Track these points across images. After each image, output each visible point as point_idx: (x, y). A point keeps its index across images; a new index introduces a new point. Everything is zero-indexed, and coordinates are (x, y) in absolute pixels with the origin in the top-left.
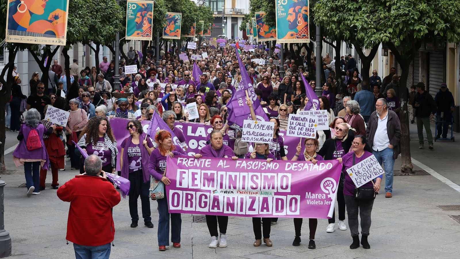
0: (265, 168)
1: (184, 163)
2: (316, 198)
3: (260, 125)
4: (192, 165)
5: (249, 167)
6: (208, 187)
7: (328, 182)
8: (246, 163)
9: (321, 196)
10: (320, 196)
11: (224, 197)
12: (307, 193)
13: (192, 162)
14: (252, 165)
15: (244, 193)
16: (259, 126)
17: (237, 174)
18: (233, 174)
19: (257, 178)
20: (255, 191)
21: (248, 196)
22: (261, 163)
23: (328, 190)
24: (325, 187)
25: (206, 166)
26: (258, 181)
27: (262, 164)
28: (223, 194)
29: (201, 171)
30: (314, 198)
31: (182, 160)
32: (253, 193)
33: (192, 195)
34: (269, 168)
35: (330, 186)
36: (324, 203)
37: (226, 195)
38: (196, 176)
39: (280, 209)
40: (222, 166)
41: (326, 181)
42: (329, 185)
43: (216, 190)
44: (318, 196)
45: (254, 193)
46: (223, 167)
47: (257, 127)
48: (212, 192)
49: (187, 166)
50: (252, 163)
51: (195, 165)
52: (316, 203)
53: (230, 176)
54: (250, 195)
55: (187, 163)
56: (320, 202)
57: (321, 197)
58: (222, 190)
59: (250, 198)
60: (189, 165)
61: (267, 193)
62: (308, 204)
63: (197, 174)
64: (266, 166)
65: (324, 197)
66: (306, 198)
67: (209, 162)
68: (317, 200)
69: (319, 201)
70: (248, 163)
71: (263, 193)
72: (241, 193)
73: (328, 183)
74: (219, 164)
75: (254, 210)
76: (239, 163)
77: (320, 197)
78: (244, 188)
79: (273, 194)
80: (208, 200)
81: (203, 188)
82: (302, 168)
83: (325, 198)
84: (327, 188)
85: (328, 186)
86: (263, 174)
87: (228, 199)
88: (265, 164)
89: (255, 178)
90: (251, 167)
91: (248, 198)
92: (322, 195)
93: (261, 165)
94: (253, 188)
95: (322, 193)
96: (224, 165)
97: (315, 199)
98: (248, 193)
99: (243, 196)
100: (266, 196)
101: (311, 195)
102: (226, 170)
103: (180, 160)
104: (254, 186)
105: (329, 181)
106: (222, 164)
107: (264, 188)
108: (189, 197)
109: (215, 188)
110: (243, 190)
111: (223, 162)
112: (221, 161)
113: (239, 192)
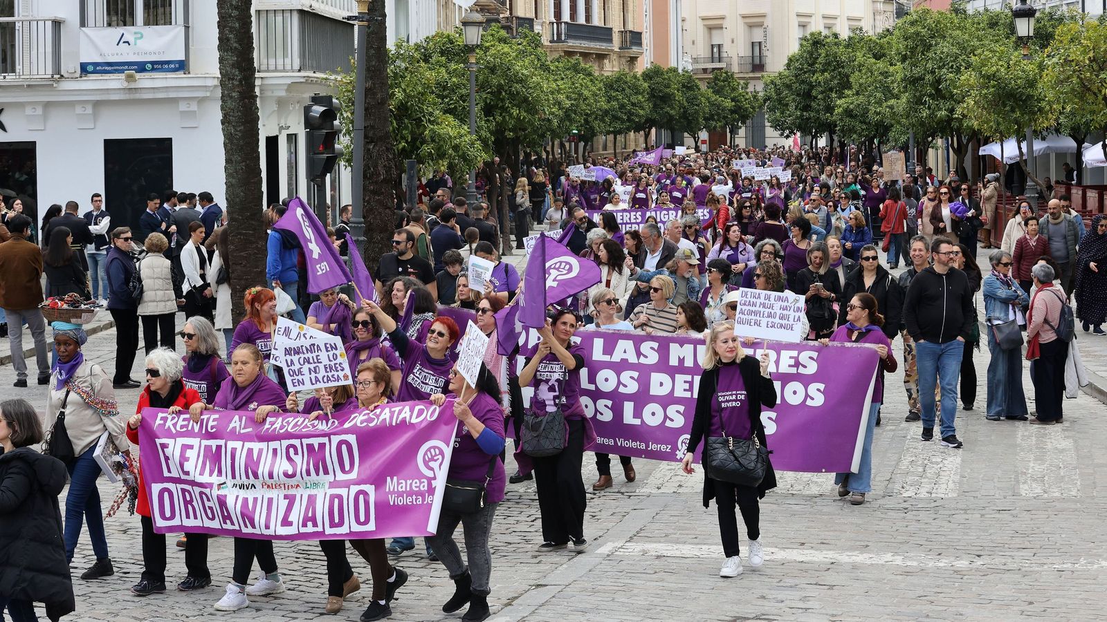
1: (169, 424)
2: (408, 489)
4: (185, 429)
5: (283, 427)
6: (211, 474)
7: (432, 450)
8: (283, 422)
9: (418, 485)
10: (415, 484)
11: (237, 497)
12: (389, 479)
13: (186, 423)
14: (289, 424)
15: (273, 485)
17: (263, 445)
18: (256, 446)
19: (296, 453)
20: (293, 481)
21: (282, 493)
23: (432, 469)
24: (426, 463)
25: (209, 429)
26: (298, 459)
28: (236, 491)
29: (200, 442)
30: (404, 489)
31: (165, 419)
33: (190, 493)
35: (436, 461)
36: (424, 500)
37: (243, 494)
38: (189, 453)
39: (337, 520)
40: (237, 429)
41: (429, 450)
42: (435, 458)
43: (225, 483)
44: (411, 484)
45: (291, 486)
46: (239, 432)
48: (215, 487)
49: (174, 431)
51: (190, 428)
52: (408, 501)
53: (250, 451)
54: (286, 492)
55: (175, 425)
56: (416, 499)
57: (419, 487)
58: (235, 482)
59: (286, 497)
60: (178, 428)
61: (316, 485)
62: (392, 504)
63: (191, 447)
65: (424, 486)
66: (387, 490)
67: (214, 420)
68: (410, 493)
69: (414, 497)
71: (309, 485)
72: (268, 486)
73: (433, 454)
74: (232, 425)
75: (290, 524)
77: (416, 487)
78: (271, 476)
79: (327, 486)
81: (199, 479)
82: (376, 420)
83: (426, 488)
84: (432, 464)
85: (432, 459)
87: (246, 500)
89: (292, 450)
91: (282, 496)
92: (421, 483)
94: (286, 475)
95: (420, 476)
96: (242, 426)
97: (405, 492)
98: (283, 486)
99: (273, 494)
100: (313, 492)
101: (398, 484)
102: (244, 438)
103: (162, 418)
104: (290, 472)
105: (434, 448)
106: (237, 424)
107: (308, 473)
109: (222, 479)
110: (271, 481)
111: (240, 420)
112: (237, 418)
113: (266, 487)
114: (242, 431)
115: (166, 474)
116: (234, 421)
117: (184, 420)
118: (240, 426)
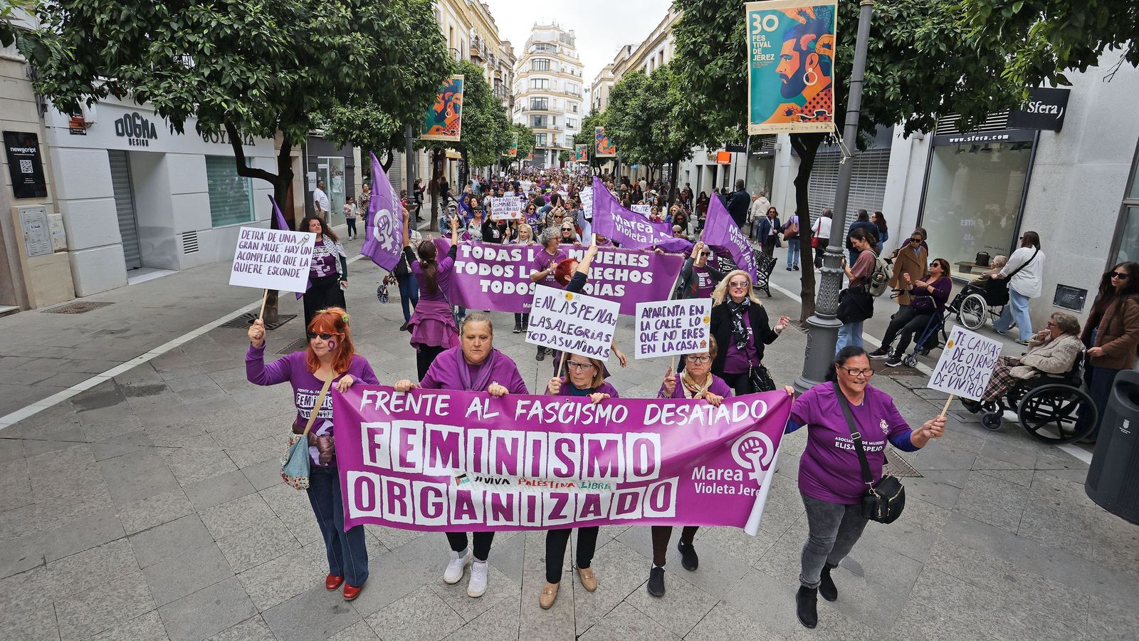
0: (591, 418)
1: (380, 403)
2: (719, 478)
3: (578, 306)
4: (401, 410)
5: (550, 416)
6: (444, 467)
7: (751, 442)
8: (543, 407)
11: (485, 493)
12: (696, 469)
13: (400, 402)
14: (557, 412)
15: (536, 484)
16: (576, 309)
17: (519, 435)
18: (508, 435)
19: (572, 449)
20: (568, 480)
21: (548, 491)
22: (582, 407)
23: (749, 461)
24: (741, 455)
25: (437, 412)
26: (574, 457)
27: (584, 409)
28: (482, 486)
29: (424, 426)
30: (713, 478)
31: (374, 398)
32: (559, 485)
33: (402, 488)
34: (602, 420)
37: (491, 489)
38: (411, 439)
40: (479, 413)
41: (747, 441)
42: (754, 450)
43: (464, 475)
44: (722, 474)
45: (562, 485)
46: (482, 417)
47: (571, 309)
49: (388, 412)
50: (557, 408)
51: (407, 408)
52: (718, 490)
53: (501, 442)
54: (554, 490)
55: (387, 405)
58: (480, 475)
59: (553, 496)
60: (392, 408)
61: (597, 485)
62: (698, 492)
63: (413, 432)
64: (594, 413)
67: (444, 401)
68: (721, 483)
69: (725, 487)
70: (547, 408)
71: (586, 485)
72: (528, 483)
74: (470, 410)
76: (523, 407)
77: (728, 477)
78: (535, 472)
79: (614, 486)
80: (443, 500)
81: (429, 472)
82: (685, 418)
84: (749, 455)
86: (587, 437)
87: (496, 497)
88: (593, 409)
89: (565, 447)
90: (555, 417)
91: (547, 495)
93: (582, 412)
94: (557, 473)
95: (735, 466)
96: (486, 410)
97: (715, 481)
98: (548, 485)
99: (536, 491)
100: (593, 492)
101: (707, 473)
102: (491, 426)
103: (369, 397)
104: (564, 470)
105: (754, 439)
106: (479, 408)
107: (591, 474)
108: (397, 491)
109: (461, 471)
110: (535, 478)
111: (483, 403)
112: (477, 400)
113: (525, 483)
114: (486, 416)
115: (367, 461)
116: (473, 404)
117: (398, 398)
118: (483, 410)
